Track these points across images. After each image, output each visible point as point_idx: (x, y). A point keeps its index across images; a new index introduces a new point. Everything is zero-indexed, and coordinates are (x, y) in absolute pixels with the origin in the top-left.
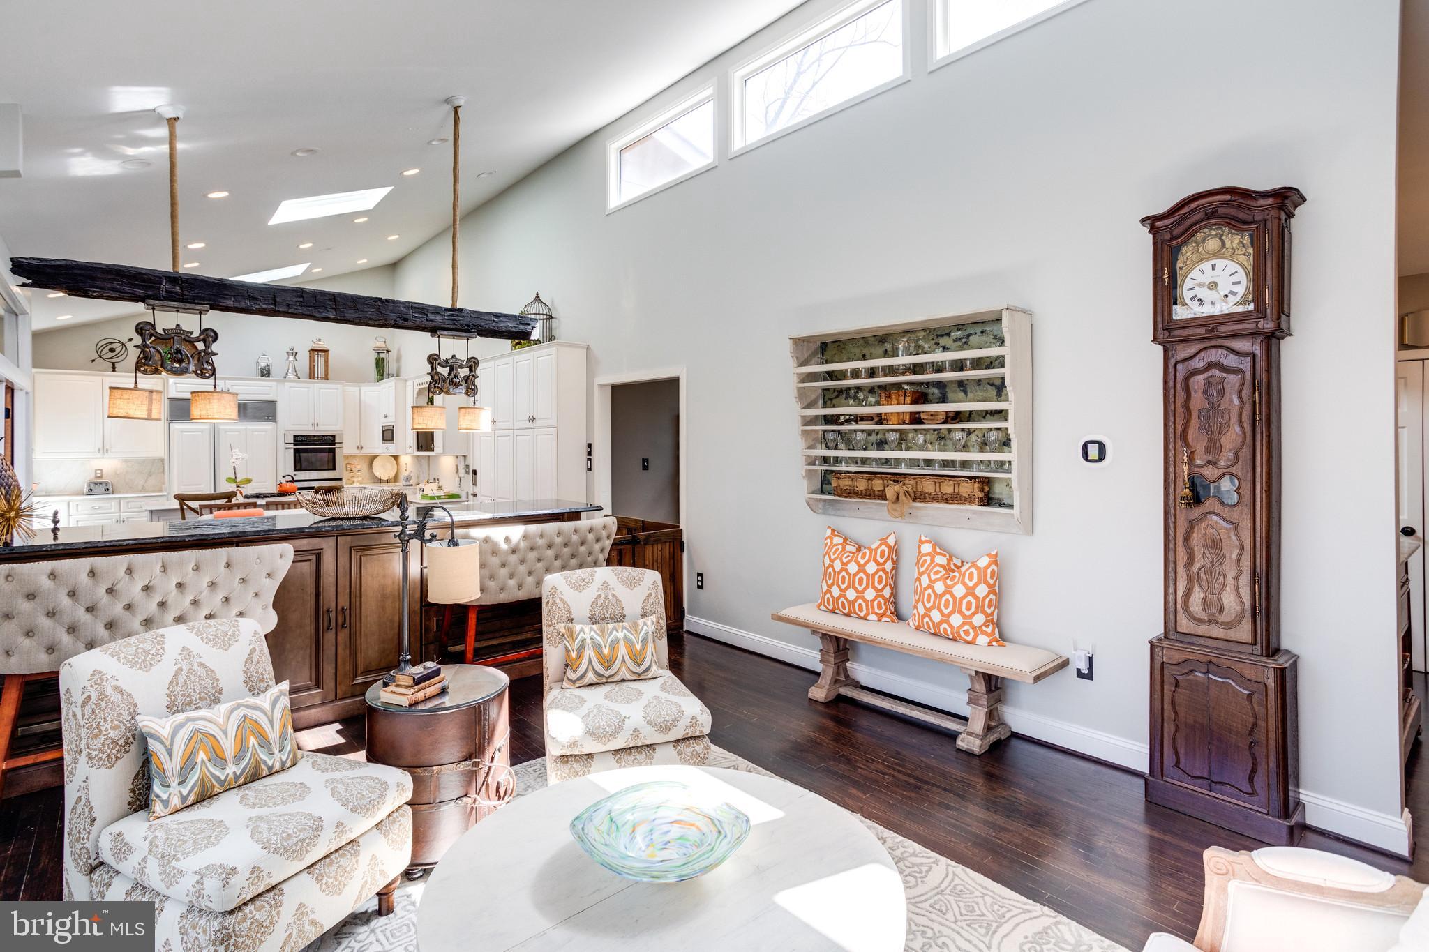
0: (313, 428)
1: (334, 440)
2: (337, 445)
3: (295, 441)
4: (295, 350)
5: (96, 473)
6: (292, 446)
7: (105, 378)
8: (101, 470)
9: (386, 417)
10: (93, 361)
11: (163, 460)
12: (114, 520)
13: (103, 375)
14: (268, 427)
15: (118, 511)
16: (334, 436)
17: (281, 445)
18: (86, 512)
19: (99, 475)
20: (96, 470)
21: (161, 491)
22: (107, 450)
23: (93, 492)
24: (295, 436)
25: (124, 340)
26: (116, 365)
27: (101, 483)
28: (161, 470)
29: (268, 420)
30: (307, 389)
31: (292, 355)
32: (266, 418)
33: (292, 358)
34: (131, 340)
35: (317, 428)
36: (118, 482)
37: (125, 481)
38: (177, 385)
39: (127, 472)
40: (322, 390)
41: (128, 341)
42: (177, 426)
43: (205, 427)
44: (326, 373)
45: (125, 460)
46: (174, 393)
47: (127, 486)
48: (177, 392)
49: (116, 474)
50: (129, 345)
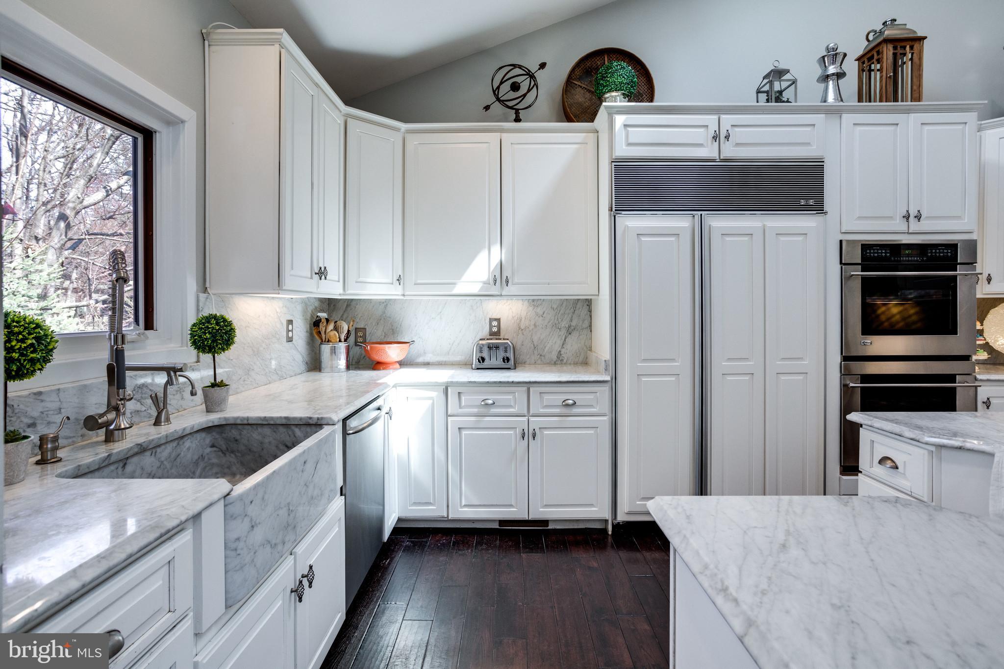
0: (903, 227)
1: (955, 256)
3: (863, 258)
5: (491, 326)
6: (857, 271)
7: (505, 136)
8: (498, 320)
10: (487, 108)
11: (588, 304)
12: (519, 432)
13: (502, 131)
14: (808, 223)
15: (525, 412)
16: (953, 248)
17: (834, 268)
18: (475, 410)
19: (495, 329)
20: (491, 320)
21: (584, 363)
22: (507, 282)
23: (487, 363)
24: (865, 248)
26: (522, 114)
27: (497, 347)
28: (586, 324)
29: (807, 208)
30: (892, 128)
31: (834, 63)
32: (803, 202)
33: (832, 70)
34: (543, 66)
35: (914, 226)
36: (522, 345)
37: (533, 342)
38: (630, 129)
39: (535, 325)
40: (926, 128)
41: (539, 69)
42: (631, 222)
43: (681, 222)
44: (917, 96)
45: (533, 300)
46: (623, 151)
47: (536, 352)
48: (629, 144)
49: (520, 328)
50: (539, 75)
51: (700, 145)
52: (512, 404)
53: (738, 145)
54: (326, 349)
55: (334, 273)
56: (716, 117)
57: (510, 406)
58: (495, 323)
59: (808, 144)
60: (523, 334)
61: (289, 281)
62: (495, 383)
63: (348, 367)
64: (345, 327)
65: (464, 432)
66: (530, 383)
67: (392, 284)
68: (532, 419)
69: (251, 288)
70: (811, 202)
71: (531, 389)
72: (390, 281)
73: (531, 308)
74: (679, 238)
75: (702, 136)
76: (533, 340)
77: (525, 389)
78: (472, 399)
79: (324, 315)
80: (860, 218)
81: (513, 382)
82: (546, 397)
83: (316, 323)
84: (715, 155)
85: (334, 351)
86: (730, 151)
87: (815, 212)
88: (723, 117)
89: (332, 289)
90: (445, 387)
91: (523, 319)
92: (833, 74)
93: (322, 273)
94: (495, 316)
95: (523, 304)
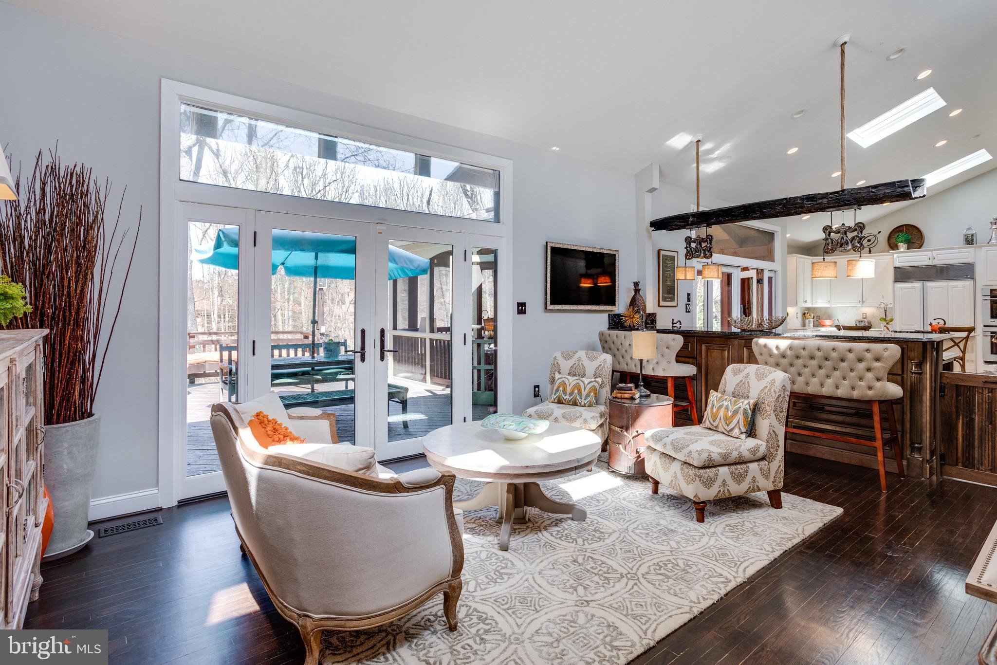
3: (992, 294)
6: (988, 298)
7: (864, 259)
8: (866, 314)
14: (967, 283)
17: (980, 298)
19: (864, 317)
24: (992, 291)
26: (872, 250)
29: (968, 279)
31: (995, 224)
33: (994, 227)
34: (880, 232)
38: (900, 258)
41: (878, 233)
42: (900, 285)
43: (917, 285)
46: (898, 264)
48: (899, 262)
50: (878, 236)
51: (924, 261)
53: (939, 260)
54: (807, 321)
55: (809, 301)
56: (931, 252)
58: (864, 314)
59: (967, 258)
60: (874, 318)
61: (798, 304)
63: (814, 326)
64: (813, 315)
67: (827, 303)
69: (792, 306)
70: (969, 276)
73: (877, 310)
74: (916, 290)
75: (926, 258)
79: (806, 312)
80: (989, 281)
83: (804, 314)
84: (930, 263)
85: (809, 322)
86: (936, 262)
87: (971, 280)
88: (933, 252)
89: (809, 305)
91: (874, 313)
92: (995, 229)
93: (806, 302)
94: (866, 312)
95: (874, 308)
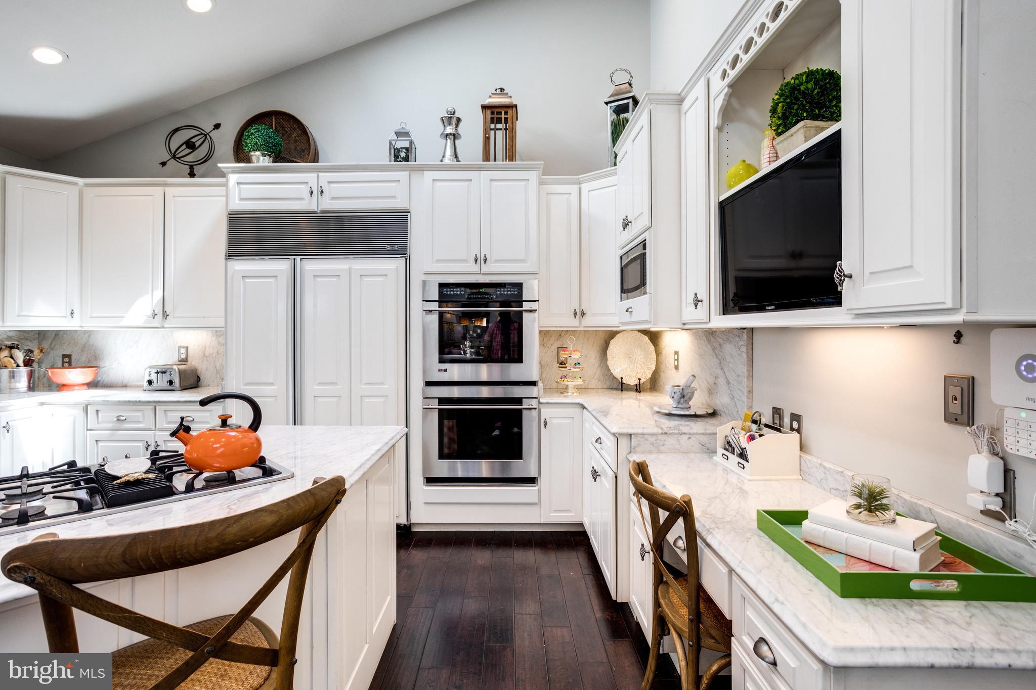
0: (476, 268)
1: (520, 294)
2: (526, 306)
3: (442, 296)
4: (456, 115)
5: (180, 354)
6: (435, 306)
7: (169, 191)
9: (626, 224)
10: (163, 164)
12: (145, 444)
13: (166, 185)
14: (392, 265)
15: (153, 427)
16: (519, 286)
17: (417, 305)
18: (110, 425)
19: (183, 356)
20: (181, 348)
22: (166, 316)
23: (155, 385)
24: (442, 286)
25: (208, 127)
26: (197, 169)
27: (165, 372)
29: (392, 253)
30: (466, 183)
31: (450, 124)
32: (388, 247)
33: (449, 130)
34: (217, 126)
35: (485, 269)
36: (207, 370)
37: (216, 367)
38: (242, 186)
39: (217, 353)
40: (494, 183)
41: (214, 129)
42: (241, 266)
43: (281, 266)
44: (511, 155)
45: (216, 331)
46: (238, 205)
47: (218, 376)
48: (242, 199)
49: (204, 355)
50: (215, 135)
51: (302, 199)
52: (141, 420)
53: (333, 198)
54: (4, 373)
56: (315, 175)
57: (139, 422)
58: (183, 351)
59: (394, 197)
60: (208, 361)
62: (126, 402)
65: (100, 444)
66: (155, 402)
67: (65, 317)
68: (158, 433)
70: (396, 247)
71: (157, 408)
72: (64, 315)
73: (214, 338)
74: (277, 278)
75: (305, 190)
76: (216, 366)
77: (153, 407)
78: (108, 416)
80: (438, 261)
81: (140, 401)
82: (170, 414)
84: (313, 207)
85: (12, 375)
86: (327, 204)
87: (399, 256)
88: (321, 174)
90: (84, 405)
91: (208, 348)
92: (451, 134)
94: (183, 345)
95: (207, 335)
